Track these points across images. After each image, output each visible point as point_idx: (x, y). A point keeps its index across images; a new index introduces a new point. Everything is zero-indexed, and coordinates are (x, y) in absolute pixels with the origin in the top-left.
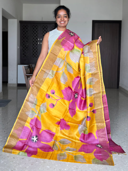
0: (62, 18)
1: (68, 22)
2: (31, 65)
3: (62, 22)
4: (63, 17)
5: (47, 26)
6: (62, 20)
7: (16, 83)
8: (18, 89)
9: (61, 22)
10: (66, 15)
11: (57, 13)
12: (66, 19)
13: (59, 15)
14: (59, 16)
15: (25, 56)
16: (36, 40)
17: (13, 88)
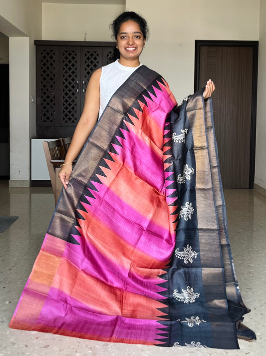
0: (131, 39)
1: (143, 47)
2: (61, 139)
3: (130, 49)
4: (132, 37)
5: (95, 52)
6: (131, 43)
7: (28, 179)
8: (31, 192)
9: (127, 49)
10: (138, 34)
11: (119, 28)
12: (138, 42)
13: (123, 33)
14: (123, 35)
15: (48, 118)
16: (73, 83)
17: (21, 190)
